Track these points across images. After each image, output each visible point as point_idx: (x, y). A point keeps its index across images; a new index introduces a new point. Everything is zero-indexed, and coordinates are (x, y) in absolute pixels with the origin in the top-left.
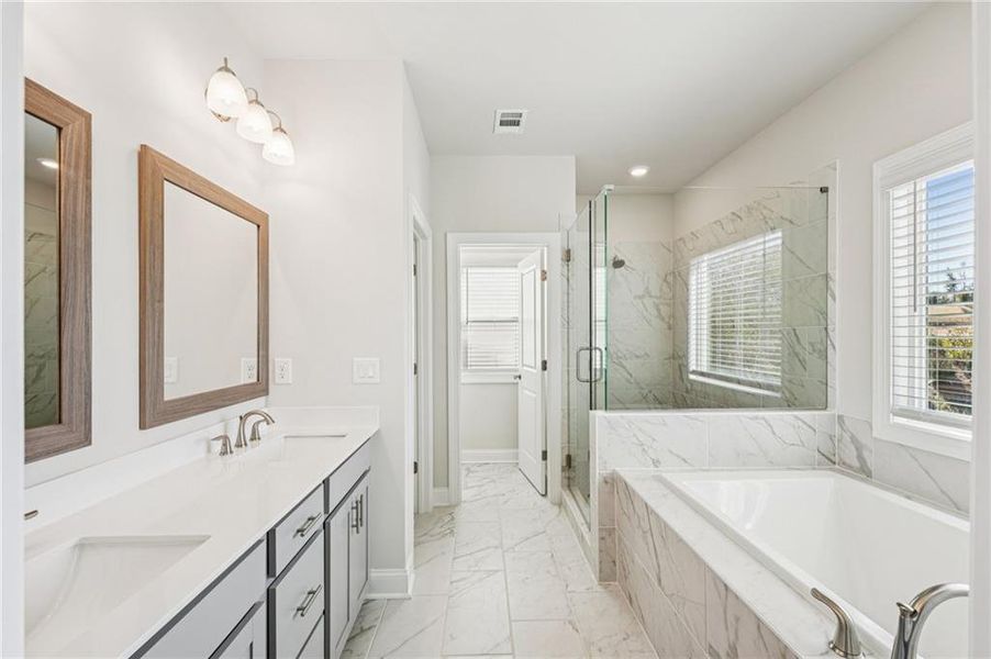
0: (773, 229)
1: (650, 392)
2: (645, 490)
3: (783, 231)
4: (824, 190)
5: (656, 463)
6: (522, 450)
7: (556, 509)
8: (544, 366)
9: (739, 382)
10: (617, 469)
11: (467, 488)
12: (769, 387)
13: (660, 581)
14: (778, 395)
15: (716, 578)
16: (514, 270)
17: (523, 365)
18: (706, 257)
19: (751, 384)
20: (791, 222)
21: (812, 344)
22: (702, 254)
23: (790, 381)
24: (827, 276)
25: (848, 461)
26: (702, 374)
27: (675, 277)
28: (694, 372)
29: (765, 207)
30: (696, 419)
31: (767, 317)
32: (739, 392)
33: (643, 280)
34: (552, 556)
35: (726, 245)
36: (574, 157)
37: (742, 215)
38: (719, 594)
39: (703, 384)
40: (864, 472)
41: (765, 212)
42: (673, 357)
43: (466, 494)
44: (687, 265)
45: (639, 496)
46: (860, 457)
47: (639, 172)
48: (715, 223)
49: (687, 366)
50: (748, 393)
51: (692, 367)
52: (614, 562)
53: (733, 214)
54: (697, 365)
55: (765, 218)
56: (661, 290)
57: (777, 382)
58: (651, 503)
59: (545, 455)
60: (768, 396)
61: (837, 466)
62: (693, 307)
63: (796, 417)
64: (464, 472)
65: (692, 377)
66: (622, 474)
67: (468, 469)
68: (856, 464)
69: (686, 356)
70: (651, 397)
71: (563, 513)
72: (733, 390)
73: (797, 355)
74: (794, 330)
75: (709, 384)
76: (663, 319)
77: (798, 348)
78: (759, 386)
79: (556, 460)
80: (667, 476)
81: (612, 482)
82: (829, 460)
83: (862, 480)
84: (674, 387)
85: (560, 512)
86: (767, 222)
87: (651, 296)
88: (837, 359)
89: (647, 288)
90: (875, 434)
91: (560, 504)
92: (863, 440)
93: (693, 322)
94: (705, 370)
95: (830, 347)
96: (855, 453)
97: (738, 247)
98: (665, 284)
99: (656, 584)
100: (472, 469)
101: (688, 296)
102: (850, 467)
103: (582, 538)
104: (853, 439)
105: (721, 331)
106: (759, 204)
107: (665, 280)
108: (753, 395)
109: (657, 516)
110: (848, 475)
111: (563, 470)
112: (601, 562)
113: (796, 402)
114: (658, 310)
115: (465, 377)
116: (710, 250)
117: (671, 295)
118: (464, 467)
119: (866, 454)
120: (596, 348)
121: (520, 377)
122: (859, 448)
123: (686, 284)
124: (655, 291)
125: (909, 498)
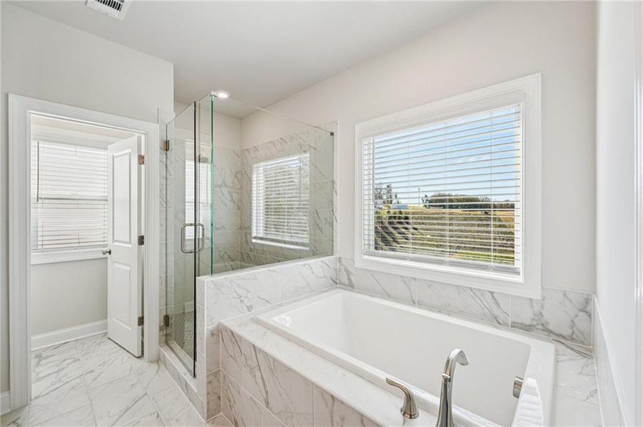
0: (305, 152)
1: (226, 253)
2: (250, 334)
3: (310, 154)
4: (332, 134)
5: (250, 308)
6: (112, 319)
7: (155, 366)
8: (141, 240)
9: (285, 242)
10: (222, 321)
11: (39, 380)
12: (303, 244)
13: (267, 403)
14: (308, 249)
15: (323, 392)
16: (102, 152)
17: (114, 241)
18: (262, 164)
19: (292, 243)
20: (315, 149)
21: (326, 219)
22: (261, 161)
23: (314, 240)
24: (333, 182)
25: (343, 282)
26: (261, 239)
27: (242, 174)
28: (255, 238)
29: (301, 138)
30: (275, 271)
31: (302, 203)
32: (285, 248)
33: (221, 174)
34: (158, 416)
35: (278, 157)
36: (172, 65)
37: (287, 140)
38: (326, 403)
39: (262, 245)
40: (351, 286)
41: (301, 141)
42: (241, 228)
43: (36, 389)
44: (251, 167)
45: (246, 340)
46: (349, 279)
47: (223, 95)
48: (270, 142)
49: (250, 234)
50: (291, 249)
51: (254, 234)
52: (219, 397)
53: (281, 139)
54: (257, 233)
55: (300, 144)
56: (233, 183)
57: (306, 241)
58: (259, 344)
59: (141, 321)
60: (302, 250)
61: (338, 285)
62: (254, 195)
63: (322, 261)
64: (33, 362)
65: (254, 241)
66: (226, 324)
67: (39, 357)
68: (347, 283)
69: (250, 228)
70: (226, 256)
71: (162, 367)
72: (281, 248)
73: (318, 225)
74: (317, 211)
75: (266, 245)
76: (234, 202)
77: (318, 221)
78: (297, 244)
79: (153, 322)
80: (263, 317)
81: (219, 333)
82: (336, 283)
83: (349, 290)
84: (241, 248)
85: (159, 367)
86: (301, 147)
87: (226, 186)
88: (338, 227)
89: (224, 180)
90: (356, 266)
91: (158, 360)
92: (350, 269)
93: (254, 205)
94: (261, 236)
95: (334, 221)
96: (346, 277)
97: (285, 160)
98: (236, 179)
99: (263, 405)
100: (44, 355)
101: (251, 187)
102: (344, 284)
103: (186, 387)
104: (346, 270)
105: (274, 211)
106: (297, 135)
107: (236, 176)
108: (294, 250)
109: (266, 354)
110: (345, 289)
111: (161, 329)
112: (208, 403)
113: (318, 253)
114: (232, 196)
115: (35, 258)
116: (267, 159)
117: (239, 187)
118: (33, 356)
119: (351, 276)
120: (199, 224)
121: (110, 252)
122: (348, 273)
123: (250, 180)
124: (229, 183)
125: (371, 296)
